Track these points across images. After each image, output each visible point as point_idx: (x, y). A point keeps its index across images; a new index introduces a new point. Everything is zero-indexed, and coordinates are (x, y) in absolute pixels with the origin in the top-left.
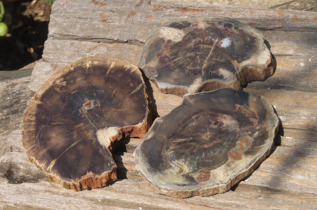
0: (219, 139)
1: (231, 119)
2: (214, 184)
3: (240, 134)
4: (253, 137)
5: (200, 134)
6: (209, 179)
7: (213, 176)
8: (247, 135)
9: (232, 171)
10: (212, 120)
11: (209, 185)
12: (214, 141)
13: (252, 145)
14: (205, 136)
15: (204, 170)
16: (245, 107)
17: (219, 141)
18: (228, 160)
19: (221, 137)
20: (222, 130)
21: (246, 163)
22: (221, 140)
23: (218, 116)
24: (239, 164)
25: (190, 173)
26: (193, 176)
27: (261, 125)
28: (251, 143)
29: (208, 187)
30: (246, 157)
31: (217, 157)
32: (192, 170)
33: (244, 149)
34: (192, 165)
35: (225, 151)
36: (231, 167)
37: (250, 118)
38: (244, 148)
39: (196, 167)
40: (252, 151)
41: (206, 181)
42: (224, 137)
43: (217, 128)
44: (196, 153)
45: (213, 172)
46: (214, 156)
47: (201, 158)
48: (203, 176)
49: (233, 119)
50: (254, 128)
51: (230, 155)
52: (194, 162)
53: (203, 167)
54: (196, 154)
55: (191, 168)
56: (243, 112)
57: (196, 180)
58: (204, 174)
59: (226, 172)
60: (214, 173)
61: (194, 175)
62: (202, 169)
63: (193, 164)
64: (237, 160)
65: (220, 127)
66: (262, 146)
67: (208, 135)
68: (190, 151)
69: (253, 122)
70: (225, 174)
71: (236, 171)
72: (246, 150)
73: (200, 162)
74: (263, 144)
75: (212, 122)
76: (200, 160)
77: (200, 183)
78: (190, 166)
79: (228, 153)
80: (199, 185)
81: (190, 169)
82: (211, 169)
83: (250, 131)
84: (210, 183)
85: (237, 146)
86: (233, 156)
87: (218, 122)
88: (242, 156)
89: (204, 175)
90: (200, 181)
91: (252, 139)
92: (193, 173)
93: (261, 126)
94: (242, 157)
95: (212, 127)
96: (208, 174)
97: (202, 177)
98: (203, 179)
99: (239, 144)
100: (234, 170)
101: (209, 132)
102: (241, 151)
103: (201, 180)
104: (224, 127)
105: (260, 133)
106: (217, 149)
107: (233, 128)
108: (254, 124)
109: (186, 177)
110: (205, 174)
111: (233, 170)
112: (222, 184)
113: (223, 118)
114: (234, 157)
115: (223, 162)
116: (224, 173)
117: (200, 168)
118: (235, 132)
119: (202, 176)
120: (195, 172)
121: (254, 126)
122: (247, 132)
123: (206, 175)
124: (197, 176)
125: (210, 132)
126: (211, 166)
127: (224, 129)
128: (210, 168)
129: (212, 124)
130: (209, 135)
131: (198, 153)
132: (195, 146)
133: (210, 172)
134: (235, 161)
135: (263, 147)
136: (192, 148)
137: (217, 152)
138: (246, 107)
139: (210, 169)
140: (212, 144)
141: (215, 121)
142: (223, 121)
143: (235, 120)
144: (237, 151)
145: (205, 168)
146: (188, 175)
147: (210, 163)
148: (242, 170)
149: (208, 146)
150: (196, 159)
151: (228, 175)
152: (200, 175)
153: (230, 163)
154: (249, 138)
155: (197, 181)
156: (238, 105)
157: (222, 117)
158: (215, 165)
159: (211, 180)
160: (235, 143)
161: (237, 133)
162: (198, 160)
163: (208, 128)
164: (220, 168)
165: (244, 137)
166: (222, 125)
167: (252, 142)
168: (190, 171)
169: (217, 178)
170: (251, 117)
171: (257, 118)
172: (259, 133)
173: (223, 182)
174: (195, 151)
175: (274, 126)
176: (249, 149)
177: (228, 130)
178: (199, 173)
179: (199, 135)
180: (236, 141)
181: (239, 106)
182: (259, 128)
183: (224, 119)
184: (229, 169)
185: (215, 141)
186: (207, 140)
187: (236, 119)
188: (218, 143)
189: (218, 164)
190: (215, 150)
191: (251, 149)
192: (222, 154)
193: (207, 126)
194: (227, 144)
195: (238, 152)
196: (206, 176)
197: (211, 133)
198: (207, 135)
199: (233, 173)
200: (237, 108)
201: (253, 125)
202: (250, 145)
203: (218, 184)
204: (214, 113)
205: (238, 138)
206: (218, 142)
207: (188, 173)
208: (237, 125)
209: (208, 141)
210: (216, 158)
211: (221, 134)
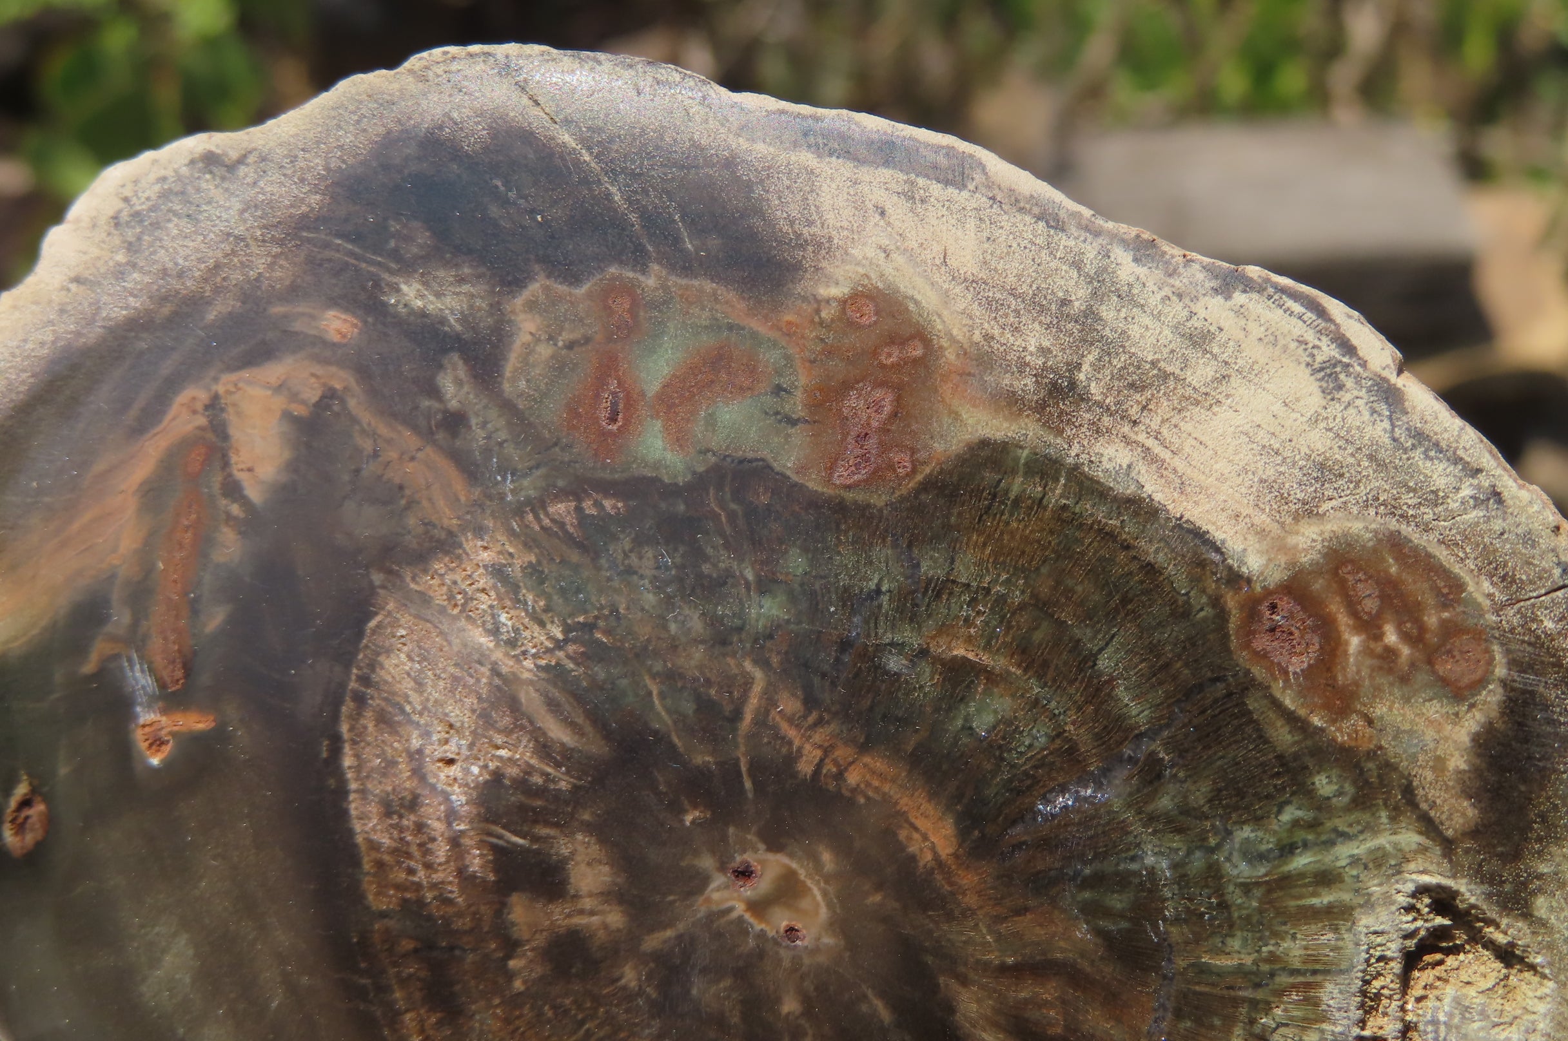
0: (737, 715)
1: (383, 719)
2: (1420, 436)
3: (530, 487)
4: (496, 307)
5: (790, 1006)
6: (1396, 543)
7: (1309, 511)
8: (507, 406)
9: (1107, 312)
10: (511, 946)
11: (1466, 492)
12: (805, 767)
13: (613, 270)
14: (781, 919)
15: (1297, 664)
16: (135, 639)
17: (770, 700)
18: (984, 443)
19: (706, 707)
20: (596, 747)
21: (898, 209)
22: (748, 682)
23: (413, 908)
24: (971, 282)
25: (1429, 826)
26: (1458, 762)
27: (278, 309)
28: (581, 291)
29: (1496, 495)
30: (822, 246)
31: (1017, 598)
32: (1371, 829)
33: (715, 327)
34: (1302, 861)
35: (882, 553)
36: (1059, 358)
37: (254, 493)
38: (707, 340)
39: (1306, 792)
40: (692, 223)
41: (1442, 554)
42: (671, 677)
43: (599, 830)
44: (1091, 911)
45: (1262, 533)
46: (1023, 651)
47: (1138, 802)
48: (1391, 637)
49: (360, 700)
50: (363, 372)
51: (902, 459)
52: (1241, 870)
53: (1253, 703)
54: (1118, 901)
55: (1344, 852)
56: (215, 619)
57: (1492, 697)
58: (1354, 642)
59: (1165, 376)
60: (1261, 519)
61: (1439, 764)
62: (1289, 701)
63: (1287, 850)
64: (922, 335)
65: (557, 796)
66: (566, 138)
67: (748, 891)
68: (1113, 1001)
69: (287, 416)
70: (1201, 373)
71: (1077, 265)
72: (728, 294)
73: (1199, 793)
74: (527, 136)
75: (540, 940)
76: (1165, 803)
77: (1511, 616)
78: (1326, 878)
79: (879, 499)
80: (1549, 625)
81: (1378, 861)
82: (1235, 579)
83: (434, 392)
84: (1435, 499)
85: (717, 441)
86: (898, 399)
87: (502, 856)
88: (843, 302)
89: (1370, 627)
90: (1480, 635)
91: (532, 306)
92: (1408, 791)
93: (293, 292)
94: (835, 291)
95: (612, 896)
96: (1318, 585)
97: (1405, 637)
98: (1432, 620)
99: (679, 440)
100: (1080, 296)
101: (701, 908)
102: (770, 357)
103: (1450, 630)
104: (544, 748)
105: (395, 255)
106: (894, 663)
107: (495, 631)
108: (312, 395)
109: (1516, 855)
110: (1343, 620)
111: (1090, 314)
112: (1348, 348)
113: (420, 827)
114: (899, 391)
115: (1057, 494)
116: (1204, 399)
117: (1283, 737)
118: (534, 572)
119: (1390, 653)
120: (1388, 766)
121: (341, 379)
122: (455, 422)
123: (1354, 614)
124: (1435, 709)
125: (701, 882)
126: (1182, 612)
127: (558, 733)
128: (1222, 615)
129: (558, 916)
130: (744, 874)
131: (1087, 883)
132: (1003, 969)
133: (1276, 576)
134: (950, 355)
135: (567, 122)
136: (1049, 991)
137: (939, 648)
138: (120, 618)
139: (1231, 601)
140: (853, 778)
141: (501, 908)
142: (459, 797)
143: (373, 665)
144: (797, 405)
145: (1258, 672)
146: (1475, 833)
147: (1154, 649)
148: (1018, 203)
149: (904, 802)
150: (1182, 879)
151: (1200, 340)
152: (1404, 680)
153: (1012, 403)
154: (544, 351)
155: (1500, 671)
156: (140, 738)
157: (401, 852)
158: (1151, 569)
159: (1393, 509)
160: (699, 484)
161: (529, 542)
162: (1174, 824)
163: (653, 942)
164: (1154, 489)
165: (553, 412)
166: (522, 784)
167: (574, 279)
168: (1410, 838)
169: (1318, 441)
170: (233, 490)
171: (214, 405)
172: (407, 267)
173: (1328, 350)
174: (1082, 932)
175: (210, 160)
176: (686, 266)
177: (556, 673)
178: (1380, 710)
179: (808, 1010)
180: (672, 491)
181: (146, 717)
182: (333, 302)
183: (413, 804)
184: (1097, 367)
185: (791, 759)
186: (827, 858)
187: (346, 658)
188: (810, 702)
189: (1108, 536)
190: (928, 679)
191: (677, 240)
192: (931, 566)
193: (630, 976)
194: (765, 586)
195: (802, 379)
196: (1370, 605)
197: (707, 862)
198: (758, 907)
199: (1126, 297)
200: (197, 722)
201: (330, 395)
202: (629, 289)
203: (1391, 396)
204: (404, 982)
205: (607, 488)
206: (789, 703)
207: (1448, 846)
208: (425, 599)
209: (843, 847)
210: (1041, 606)
211: (656, 733)
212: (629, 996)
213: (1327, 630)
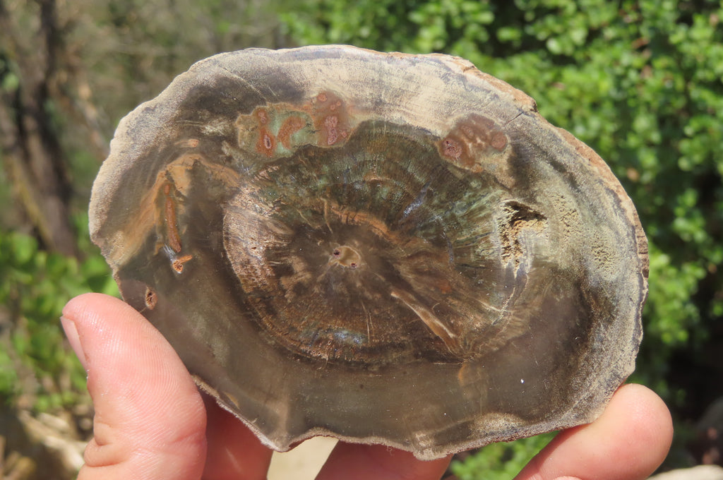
0: (322, 213)
1: (234, 242)
2: (472, 87)
3: (253, 170)
4: (231, 125)
5: (358, 284)
6: (473, 116)
7: (449, 115)
8: (241, 150)
9: (384, 79)
10: (284, 291)
11: (488, 97)
12: (344, 221)
13: (257, 107)
14: (350, 262)
15: (457, 156)
16: (165, 241)
17: (330, 206)
18: (363, 123)
19: (314, 213)
20: (290, 232)
21: (325, 69)
22: (323, 204)
23: (257, 290)
24: (347, 82)
25: (503, 187)
26: (505, 168)
27: (176, 143)
28: (252, 114)
29: (496, 96)
30: (308, 84)
31: (383, 160)
32: (489, 192)
33: (287, 113)
34: (474, 206)
35: (346, 158)
36: (376, 95)
37: (184, 194)
38: (286, 118)
39: (470, 188)
40: (274, 88)
41: (487, 116)
42: (303, 208)
43: (297, 254)
44: (426, 235)
45: (439, 124)
46: (389, 173)
47: (429, 203)
48: (479, 141)
49: (227, 239)
50: (203, 153)
51: (343, 133)
52: (459, 213)
53: (449, 169)
54: (432, 231)
55: (484, 200)
56: (184, 229)
57: (509, 149)
58: (470, 145)
59: (403, 91)
60: (438, 121)
61: (501, 170)
62: (458, 166)
63: (470, 204)
64: (339, 100)
65: (284, 248)
66: (235, 76)
67: (339, 257)
68: (438, 257)
69: (187, 170)
70: (412, 87)
71: (374, 69)
72: (288, 104)
73: (443, 196)
74: (226, 79)
75: (291, 287)
76: (436, 201)
77: (508, 126)
78: (482, 208)
79: (341, 145)
80: (518, 125)
81: (493, 200)
82: (436, 138)
83: (222, 153)
84: (480, 102)
85: (297, 143)
86: (338, 118)
87: (275, 268)
88: (317, 97)
89: (473, 140)
90: (502, 134)
91: (240, 122)
92: (495, 179)
93: (179, 138)
94: (314, 95)
95: (306, 270)
96: (457, 133)
97: (482, 140)
98: (488, 133)
99: (287, 146)
100: (376, 77)
101: (329, 266)
102: (303, 117)
103: (493, 135)
104: (277, 237)
105: (202, 120)
106: (358, 187)
107: (256, 210)
108: (192, 163)
109: (528, 188)
110: (466, 140)
111: (380, 81)
112: (448, 69)
113: (252, 267)
114: (338, 116)
115: (385, 130)
116: (415, 94)
117: (460, 175)
118: (261, 192)
119: (480, 145)
120: (488, 175)
121: (197, 156)
122: (230, 159)
123: (467, 136)
124: (495, 156)
125: (326, 259)
126: (425, 151)
127: (280, 232)
128: (435, 149)
129: (294, 280)
130: (337, 253)
131: (422, 229)
132: (409, 257)
133: (446, 134)
134: (348, 102)
135: (235, 72)
136: (422, 260)
137: (367, 180)
138: (160, 237)
139: (436, 144)
140: (356, 220)
141: (279, 283)
142: (259, 257)
143: (228, 229)
144: (314, 127)
145: (448, 160)
146: (515, 185)
147: (420, 162)
148: (355, 58)
149: (371, 222)
150: (446, 220)
151: (410, 79)
152: (485, 151)
153: (367, 110)
154: (246, 133)
155: (509, 141)
156: (174, 267)
157: (249, 276)
158: (414, 142)
159: (470, 108)
160: (296, 155)
161: (257, 184)
162: (439, 207)
163: (320, 279)
164: (408, 121)
165: (253, 148)
166: (275, 248)
167: (248, 112)
168: (499, 191)
169: (447, 96)
170: (179, 194)
171: (167, 174)
172: (205, 122)
173: (444, 71)
174: (425, 241)
175: (147, 109)
176: (275, 100)
177: (274, 216)
178: (481, 160)
179: (364, 285)
180: (289, 160)
181: (174, 261)
182: (190, 137)
183: (248, 262)
184: (386, 94)
185: (339, 220)
186: (356, 242)
187: (220, 230)
188: (340, 203)
189: (400, 137)
190: (367, 189)
191: (271, 94)
192: (359, 158)
193: (316, 290)
194: (319, 177)
195: (313, 120)
196: (471, 134)
197: (326, 253)
198: (343, 261)
199: (389, 74)
200: (188, 258)
201: (196, 162)
202: (263, 110)
203: (463, 78)
204: (260, 310)
205: (272, 164)
206: (335, 205)
207: (510, 190)
208: (236, 207)
209: (359, 239)
210: (390, 160)
211: (304, 224)
212: (317, 295)
213: (462, 144)
